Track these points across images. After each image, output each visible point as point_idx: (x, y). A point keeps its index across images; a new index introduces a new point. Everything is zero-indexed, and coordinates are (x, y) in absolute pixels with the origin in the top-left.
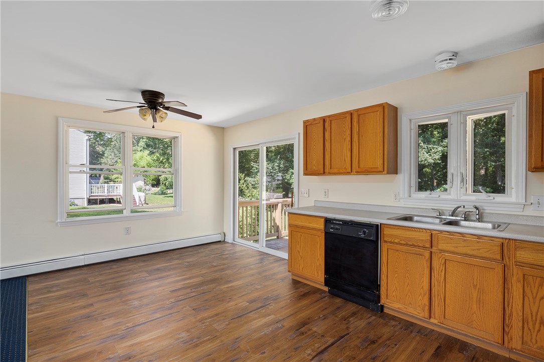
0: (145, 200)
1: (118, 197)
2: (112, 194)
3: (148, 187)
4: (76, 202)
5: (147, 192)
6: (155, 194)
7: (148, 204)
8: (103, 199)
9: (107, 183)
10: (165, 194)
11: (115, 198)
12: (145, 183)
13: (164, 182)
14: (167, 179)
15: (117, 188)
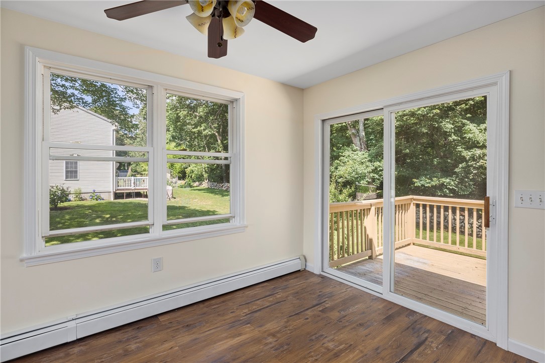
0: (172, 194)
1: (145, 191)
2: (139, 187)
3: (174, 180)
4: (102, 196)
5: (174, 185)
6: (182, 187)
7: (175, 198)
8: (130, 193)
9: (134, 176)
10: (191, 187)
11: (142, 191)
12: (171, 175)
13: (190, 175)
14: (193, 172)
15: (144, 181)
